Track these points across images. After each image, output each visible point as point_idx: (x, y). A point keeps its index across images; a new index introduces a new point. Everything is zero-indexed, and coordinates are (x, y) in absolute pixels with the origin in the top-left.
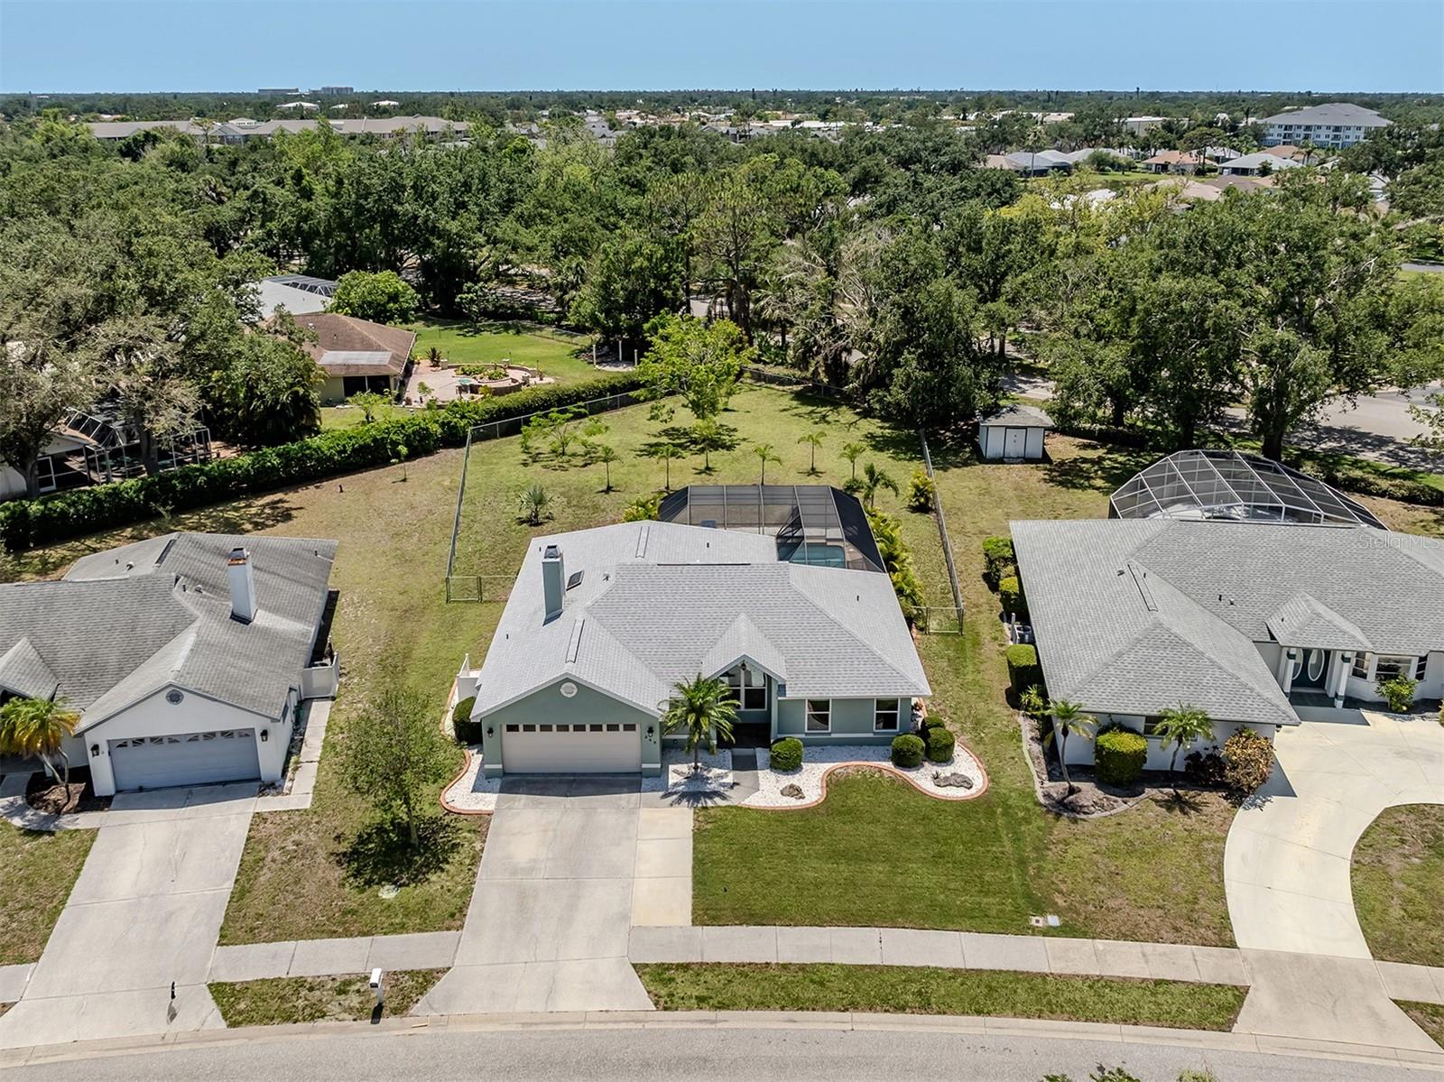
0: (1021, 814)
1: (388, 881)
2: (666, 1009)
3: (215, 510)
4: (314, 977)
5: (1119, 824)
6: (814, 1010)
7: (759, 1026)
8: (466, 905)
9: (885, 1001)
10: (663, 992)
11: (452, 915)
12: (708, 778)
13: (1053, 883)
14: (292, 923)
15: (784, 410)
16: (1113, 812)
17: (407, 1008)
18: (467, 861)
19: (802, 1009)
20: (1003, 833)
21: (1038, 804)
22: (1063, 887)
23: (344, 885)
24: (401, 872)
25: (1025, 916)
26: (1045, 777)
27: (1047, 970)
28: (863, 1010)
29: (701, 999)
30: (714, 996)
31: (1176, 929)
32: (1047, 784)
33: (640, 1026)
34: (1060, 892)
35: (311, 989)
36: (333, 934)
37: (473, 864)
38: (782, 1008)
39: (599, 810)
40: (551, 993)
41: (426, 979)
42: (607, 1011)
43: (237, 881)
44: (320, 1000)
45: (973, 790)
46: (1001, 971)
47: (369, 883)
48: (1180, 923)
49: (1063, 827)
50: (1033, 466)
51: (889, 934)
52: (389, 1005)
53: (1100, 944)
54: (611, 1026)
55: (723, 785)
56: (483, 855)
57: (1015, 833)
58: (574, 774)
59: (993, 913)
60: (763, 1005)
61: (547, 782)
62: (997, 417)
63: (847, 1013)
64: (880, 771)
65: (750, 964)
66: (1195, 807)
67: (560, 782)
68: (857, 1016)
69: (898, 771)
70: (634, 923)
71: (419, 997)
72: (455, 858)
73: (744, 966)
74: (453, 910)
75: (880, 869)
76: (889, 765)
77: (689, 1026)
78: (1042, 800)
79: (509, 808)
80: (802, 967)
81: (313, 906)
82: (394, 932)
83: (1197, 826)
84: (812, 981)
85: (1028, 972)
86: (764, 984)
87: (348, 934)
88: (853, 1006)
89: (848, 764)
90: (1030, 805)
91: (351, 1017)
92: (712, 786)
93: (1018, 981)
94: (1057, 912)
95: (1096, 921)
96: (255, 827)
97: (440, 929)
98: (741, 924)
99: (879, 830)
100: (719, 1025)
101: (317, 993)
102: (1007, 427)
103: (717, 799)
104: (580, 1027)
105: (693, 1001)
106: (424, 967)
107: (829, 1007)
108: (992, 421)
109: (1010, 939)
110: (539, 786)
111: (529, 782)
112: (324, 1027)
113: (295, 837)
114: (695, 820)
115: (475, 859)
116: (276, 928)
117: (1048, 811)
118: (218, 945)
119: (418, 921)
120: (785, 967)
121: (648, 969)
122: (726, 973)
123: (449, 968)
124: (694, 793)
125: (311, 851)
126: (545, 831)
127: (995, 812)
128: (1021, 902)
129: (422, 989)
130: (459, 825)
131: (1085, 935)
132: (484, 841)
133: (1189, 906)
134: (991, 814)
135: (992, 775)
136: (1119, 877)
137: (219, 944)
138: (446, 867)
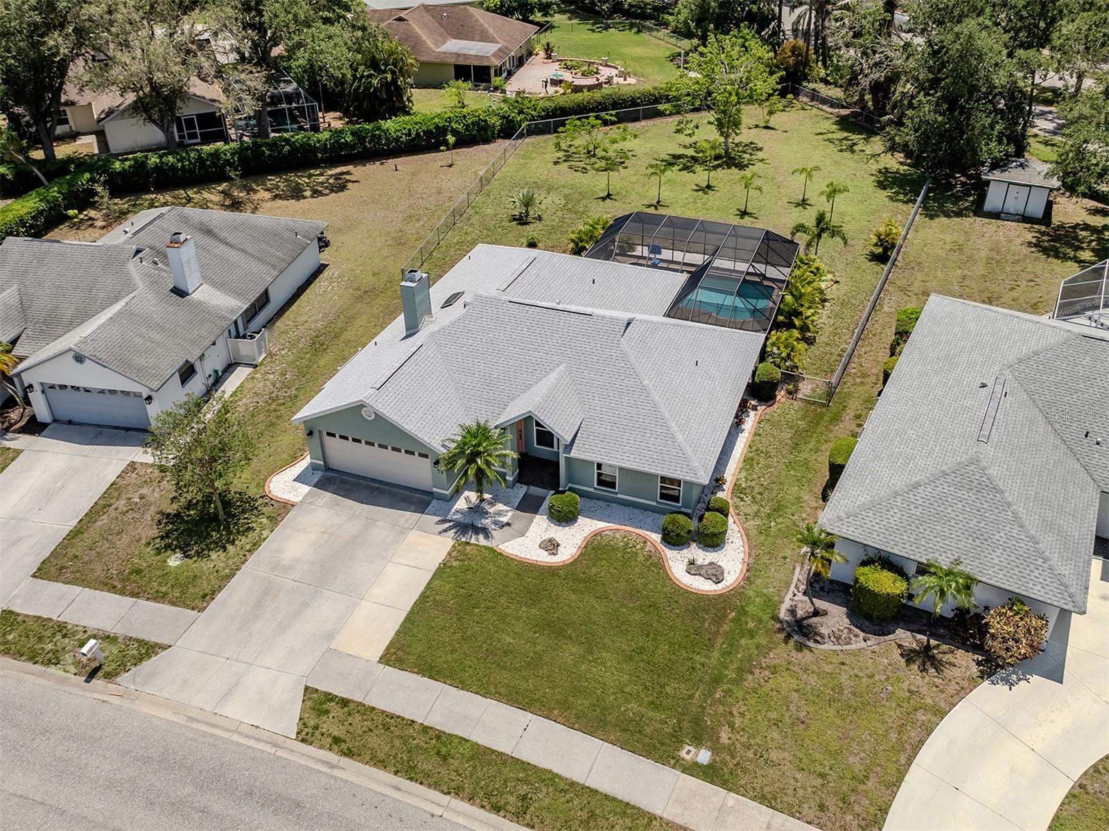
0: (751, 625)
1: (182, 549)
2: (303, 741)
3: (296, 175)
4: (74, 625)
5: (843, 664)
6: (421, 783)
7: (366, 783)
8: (220, 588)
9: (488, 795)
10: (312, 723)
11: (204, 596)
12: (487, 513)
13: (731, 713)
14: (91, 570)
15: (820, 134)
16: (846, 647)
17: (117, 674)
18: (248, 547)
19: (411, 779)
20: (720, 640)
21: (776, 618)
22: (738, 721)
23: (149, 544)
24: (196, 543)
25: (679, 743)
26: (802, 587)
27: (658, 812)
28: (463, 799)
29: (336, 740)
30: (348, 740)
31: (822, 807)
32: (800, 596)
33: (273, 751)
34: (732, 726)
35: (64, 636)
36: (112, 589)
37: (249, 551)
38: (396, 773)
39: (378, 523)
40: (227, 694)
41: (148, 650)
42: (257, 727)
43: (81, 520)
44: (64, 648)
45: (720, 586)
46: (614, 799)
47: (168, 547)
48: (831, 802)
49: (783, 653)
50: (1028, 226)
51: (539, 724)
52: (106, 669)
53: (732, 799)
54: (252, 743)
55: (496, 523)
56: (263, 544)
57: (731, 645)
58: (381, 482)
59: (648, 730)
60: (381, 763)
61: (355, 484)
62: (1002, 171)
63: (448, 797)
64: (646, 542)
65: (399, 717)
66: (937, 665)
67: (366, 487)
68: (456, 803)
69: (662, 547)
70: (334, 645)
71: (132, 667)
72: (243, 541)
73: (392, 718)
74: (207, 591)
75: (574, 650)
76: (656, 537)
77: (311, 764)
78: (783, 614)
79: (311, 503)
80: (439, 735)
81: (116, 558)
82: (155, 599)
83: (924, 690)
84: (438, 753)
85: (639, 809)
86: (397, 742)
87: (122, 592)
88: (457, 791)
89: (620, 527)
90: (765, 617)
91: (75, 671)
92: (487, 522)
93: (624, 814)
94: (716, 748)
95: (745, 770)
96: (123, 474)
97: (187, 607)
98: (418, 673)
99: (600, 607)
100: (336, 772)
101: (67, 640)
102: (1010, 183)
103: (481, 537)
104: (227, 735)
105: (329, 740)
106: (154, 639)
107: (436, 786)
108: (997, 175)
109: (646, 766)
110: (348, 487)
111: (342, 481)
112: (52, 674)
113: (145, 491)
114: (449, 554)
115: (256, 545)
116: (78, 571)
117: (781, 630)
118: (32, 576)
119: (176, 594)
120: (425, 729)
121: (315, 695)
122: (372, 720)
123: (170, 646)
124: (467, 527)
125: (147, 505)
126: (324, 533)
127: (725, 616)
128: (686, 725)
129: (139, 660)
130: (265, 510)
131: (724, 784)
132: (272, 531)
133: (853, 784)
134: (720, 618)
135: (751, 572)
136: (803, 726)
137: (34, 576)
138: (229, 547)
